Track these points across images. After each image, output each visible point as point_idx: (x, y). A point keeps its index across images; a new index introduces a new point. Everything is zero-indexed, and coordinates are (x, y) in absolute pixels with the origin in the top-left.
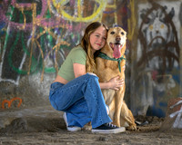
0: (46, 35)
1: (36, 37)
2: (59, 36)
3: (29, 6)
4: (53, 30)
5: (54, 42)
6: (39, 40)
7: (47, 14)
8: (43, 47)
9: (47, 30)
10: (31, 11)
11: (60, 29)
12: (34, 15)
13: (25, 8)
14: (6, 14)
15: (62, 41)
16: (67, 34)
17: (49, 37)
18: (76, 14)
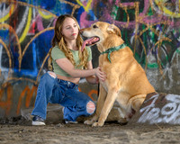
0: (148, 31)
1: (138, 34)
2: (161, 32)
3: (132, 4)
4: (155, 27)
5: (156, 38)
6: (141, 37)
7: (149, 12)
8: (146, 43)
9: (150, 27)
10: (134, 9)
11: (162, 25)
12: (136, 13)
13: (128, 7)
14: (111, 14)
15: (164, 37)
16: (168, 30)
17: (151, 33)
18: (177, 9)
